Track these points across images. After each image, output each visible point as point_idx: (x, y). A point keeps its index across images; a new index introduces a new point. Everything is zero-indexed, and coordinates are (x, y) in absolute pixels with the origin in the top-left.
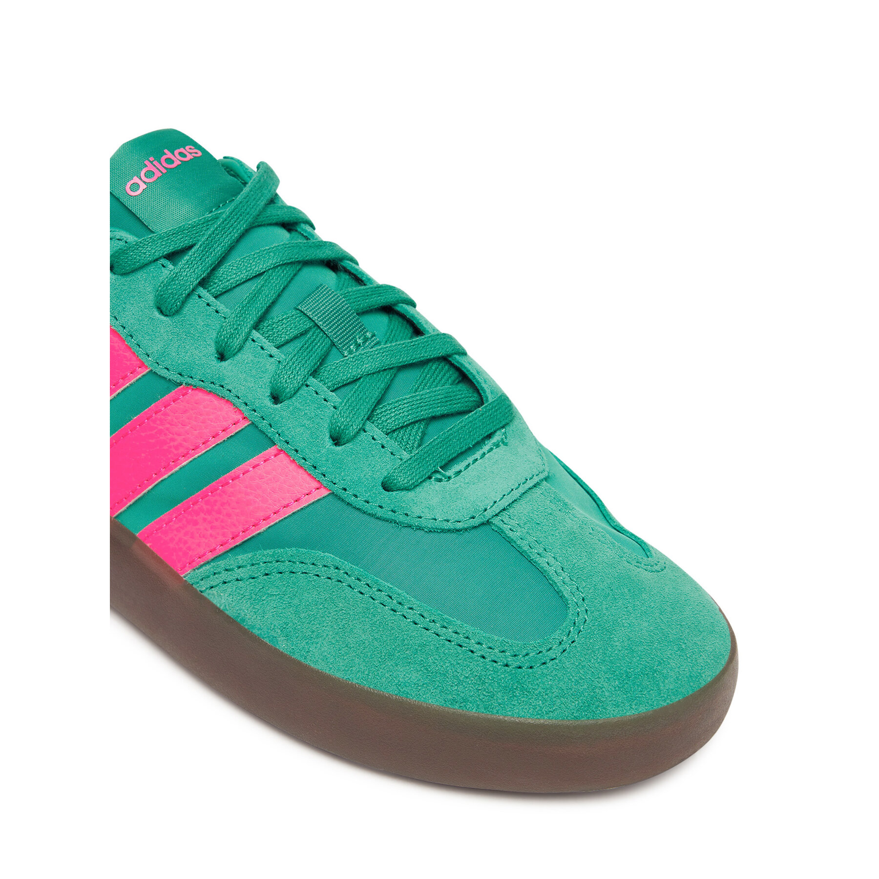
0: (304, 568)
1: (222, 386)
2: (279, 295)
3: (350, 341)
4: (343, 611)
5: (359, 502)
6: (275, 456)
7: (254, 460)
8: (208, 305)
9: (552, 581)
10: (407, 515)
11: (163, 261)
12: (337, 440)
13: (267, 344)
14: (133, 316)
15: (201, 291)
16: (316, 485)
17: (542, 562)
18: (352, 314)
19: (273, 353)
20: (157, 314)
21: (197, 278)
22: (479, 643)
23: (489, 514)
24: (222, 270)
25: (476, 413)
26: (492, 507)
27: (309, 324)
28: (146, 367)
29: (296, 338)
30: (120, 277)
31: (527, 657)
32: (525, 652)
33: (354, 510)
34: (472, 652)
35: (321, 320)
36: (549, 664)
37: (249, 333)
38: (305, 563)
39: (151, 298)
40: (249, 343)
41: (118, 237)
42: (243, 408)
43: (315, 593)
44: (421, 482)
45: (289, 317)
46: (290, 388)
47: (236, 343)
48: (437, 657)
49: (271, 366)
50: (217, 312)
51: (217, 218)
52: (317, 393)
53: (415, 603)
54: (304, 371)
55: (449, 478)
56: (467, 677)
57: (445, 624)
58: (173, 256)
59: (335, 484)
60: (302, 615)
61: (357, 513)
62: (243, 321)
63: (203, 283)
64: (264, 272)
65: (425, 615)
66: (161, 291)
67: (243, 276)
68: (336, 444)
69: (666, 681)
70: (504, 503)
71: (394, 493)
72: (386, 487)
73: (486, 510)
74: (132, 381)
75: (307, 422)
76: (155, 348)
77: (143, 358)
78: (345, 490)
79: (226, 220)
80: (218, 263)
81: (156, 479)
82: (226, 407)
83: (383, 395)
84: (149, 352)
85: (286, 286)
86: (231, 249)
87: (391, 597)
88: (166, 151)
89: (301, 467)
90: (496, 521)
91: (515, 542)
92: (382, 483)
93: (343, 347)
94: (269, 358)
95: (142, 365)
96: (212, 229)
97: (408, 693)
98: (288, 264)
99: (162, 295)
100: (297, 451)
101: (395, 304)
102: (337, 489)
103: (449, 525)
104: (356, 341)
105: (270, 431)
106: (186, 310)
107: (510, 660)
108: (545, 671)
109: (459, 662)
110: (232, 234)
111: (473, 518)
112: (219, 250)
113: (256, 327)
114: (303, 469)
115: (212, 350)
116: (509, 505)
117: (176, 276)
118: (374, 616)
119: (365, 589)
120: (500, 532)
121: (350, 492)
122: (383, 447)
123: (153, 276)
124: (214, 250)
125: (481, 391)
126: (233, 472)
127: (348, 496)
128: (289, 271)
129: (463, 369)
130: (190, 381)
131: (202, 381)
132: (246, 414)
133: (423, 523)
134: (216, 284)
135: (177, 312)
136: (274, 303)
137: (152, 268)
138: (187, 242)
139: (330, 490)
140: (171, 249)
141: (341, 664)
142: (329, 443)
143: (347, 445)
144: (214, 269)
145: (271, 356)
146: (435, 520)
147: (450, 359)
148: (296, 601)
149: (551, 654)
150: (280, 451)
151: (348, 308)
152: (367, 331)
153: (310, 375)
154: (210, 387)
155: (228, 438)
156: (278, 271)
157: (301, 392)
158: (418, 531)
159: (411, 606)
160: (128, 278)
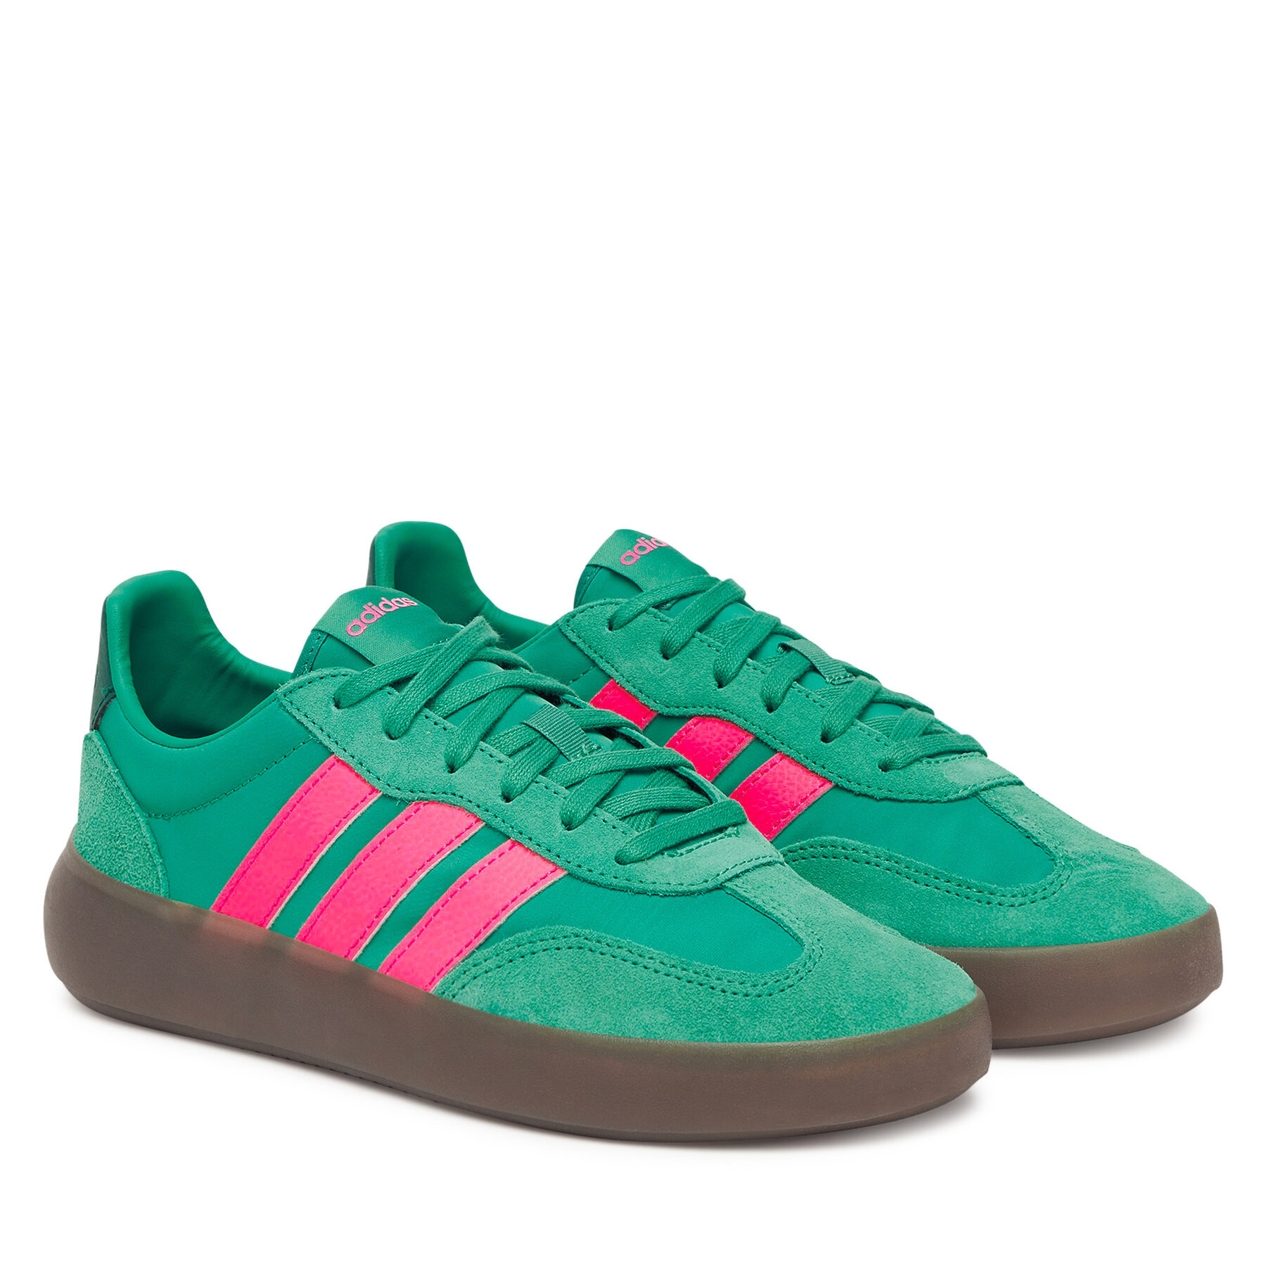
0: (544, 945)
1: (454, 795)
2: (504, 713)
3: (577, 750)
4: (587, 975)
5: (593, 877)
6: (510, 849)
7: (489, 857)
8: (436, 724)
9: (787, 927)
10: (641, 882)
11: (388, 689)
12: (569, 826)
13: (495, 752)
14: (362, 744)
15: (427, 711)
16: (551, 868)
17: (777, 914)
18: (577, 728)
19: (502, 759)
20: (386, 738)
21: (424, 699)
22: (718, 979)
23: (722, 878)
24: (446, 695)
25: (705, 809)
26: (724, 872)
27: (535, 735)
28: (377, 791)
29: (522, 748)
30: (346, 709)
31: (764, 986)
32: (763, 982)
33: (590, 886)
34: (713, 988)
35: (547, 731)
36: (788, 991)
37: (478, 742)
38: (545, 940)
39: (379, 725)
40: (478, 752)
41: (343, 673)
42: (476, 810)
43: (558, 965)
44: (653, 855)
45: (514, 730)
46: (520, 785)
47: (466, 752)
48: (680, 998)
49: (500, 770)
50: (445, 729)
51: (439, 649)
52: (547, 788)
53: (655, 952)
54: (533, 770)
55: (682, 854)
56: (710, 1011)
57: (685, 966)
58: (398, 684)
59: (569, 862)
60: (547, 990)
61: (593, 888)
62: (470, 733)
63: (429, 704)
64: (488, 694)
65: (665, 962)
66: (389, 714)
67: (468, 698)
68: (569, 830)
69: (906, 1011)
70: (738, 870)
71: (628, 865)
72: (620, 861)
73: (718, 875)
74: (363, 810)
75: (538, 813)
76: (385, 770)
77: (375, 783)
78: (580, 866)
79: (448, 649)
80: (443, 687)
81: (394, 902)
82: (459, 814)
83: (612, 790)
84: (379, 775)
85: (511, 705)
86: (455, 675)
87: (631, 952)
88: (383, 599)
89: (534, 854)
90: (728, 884)
91: (749, 899)
92: (616, 858)
93: (570, 754)
94: (498, 764)
95: (374, 790)
96: (435, 657)
97: (655, 1033)
98: (511, 687)
99: (390, 718)
100: (531, 839)
101: (618, 727)
102: (572, 867)
103: (684, 888)
104: (582, 751)
105: (503, 828)
106: (413, 730)
107: (750, 990)
108: (784, 996)
109: (701, 998)
110: (455, 661)
111: (706, 881)
112: (443, 676)
113: (484, 737)
114: (538, 855)
115: (443, 763)
116: (742, 873)
117: (403, 699)
118: (616, 972)
119: (606, 949)
120: (734, 894)
121: (585, 868)
122: (614, 828)
123: (380, 704)
124: (439, 675)
125: (710, 796)
126: (469, 871)
127: (583, 872)
128: (514, 693)
129: (691, 778)
130: (422, 795)
131: (434, 793)
132: (479, 815)
133: (658, 887)
134: (441, 707)
135: (406, 732)
136: (499, 719)
137: (379, 695)
138: (411, 671)
139: (566, 870)
140: (396, 677)
141: (588, 1023)
142: (560, 828)
143: (579, 827)
144: (439, 693)
145: (500, 762)
146: (669, 884)
147: (677, 770)
148: (540, 978)
149: (789, 982)
150: (514, 844)
151: (572, 723)
152: (593, 744)
153: (540, 773)
154: (441, 797)
155: (462, 844)
156: (501, 693)
157: (530, 787)
158: (653, 897)
159: (651, 956)
160: (355, 709)
